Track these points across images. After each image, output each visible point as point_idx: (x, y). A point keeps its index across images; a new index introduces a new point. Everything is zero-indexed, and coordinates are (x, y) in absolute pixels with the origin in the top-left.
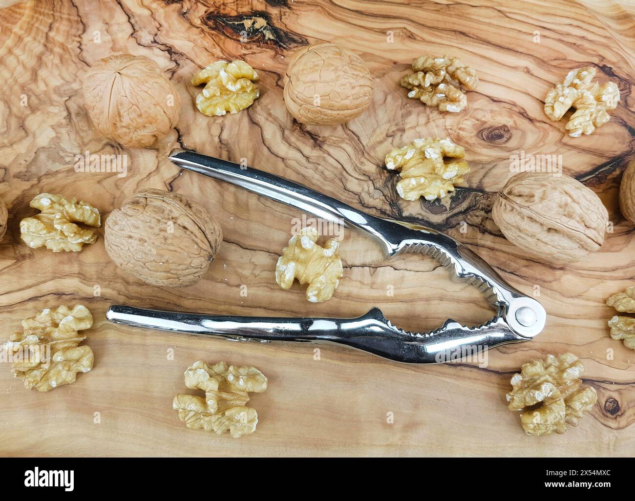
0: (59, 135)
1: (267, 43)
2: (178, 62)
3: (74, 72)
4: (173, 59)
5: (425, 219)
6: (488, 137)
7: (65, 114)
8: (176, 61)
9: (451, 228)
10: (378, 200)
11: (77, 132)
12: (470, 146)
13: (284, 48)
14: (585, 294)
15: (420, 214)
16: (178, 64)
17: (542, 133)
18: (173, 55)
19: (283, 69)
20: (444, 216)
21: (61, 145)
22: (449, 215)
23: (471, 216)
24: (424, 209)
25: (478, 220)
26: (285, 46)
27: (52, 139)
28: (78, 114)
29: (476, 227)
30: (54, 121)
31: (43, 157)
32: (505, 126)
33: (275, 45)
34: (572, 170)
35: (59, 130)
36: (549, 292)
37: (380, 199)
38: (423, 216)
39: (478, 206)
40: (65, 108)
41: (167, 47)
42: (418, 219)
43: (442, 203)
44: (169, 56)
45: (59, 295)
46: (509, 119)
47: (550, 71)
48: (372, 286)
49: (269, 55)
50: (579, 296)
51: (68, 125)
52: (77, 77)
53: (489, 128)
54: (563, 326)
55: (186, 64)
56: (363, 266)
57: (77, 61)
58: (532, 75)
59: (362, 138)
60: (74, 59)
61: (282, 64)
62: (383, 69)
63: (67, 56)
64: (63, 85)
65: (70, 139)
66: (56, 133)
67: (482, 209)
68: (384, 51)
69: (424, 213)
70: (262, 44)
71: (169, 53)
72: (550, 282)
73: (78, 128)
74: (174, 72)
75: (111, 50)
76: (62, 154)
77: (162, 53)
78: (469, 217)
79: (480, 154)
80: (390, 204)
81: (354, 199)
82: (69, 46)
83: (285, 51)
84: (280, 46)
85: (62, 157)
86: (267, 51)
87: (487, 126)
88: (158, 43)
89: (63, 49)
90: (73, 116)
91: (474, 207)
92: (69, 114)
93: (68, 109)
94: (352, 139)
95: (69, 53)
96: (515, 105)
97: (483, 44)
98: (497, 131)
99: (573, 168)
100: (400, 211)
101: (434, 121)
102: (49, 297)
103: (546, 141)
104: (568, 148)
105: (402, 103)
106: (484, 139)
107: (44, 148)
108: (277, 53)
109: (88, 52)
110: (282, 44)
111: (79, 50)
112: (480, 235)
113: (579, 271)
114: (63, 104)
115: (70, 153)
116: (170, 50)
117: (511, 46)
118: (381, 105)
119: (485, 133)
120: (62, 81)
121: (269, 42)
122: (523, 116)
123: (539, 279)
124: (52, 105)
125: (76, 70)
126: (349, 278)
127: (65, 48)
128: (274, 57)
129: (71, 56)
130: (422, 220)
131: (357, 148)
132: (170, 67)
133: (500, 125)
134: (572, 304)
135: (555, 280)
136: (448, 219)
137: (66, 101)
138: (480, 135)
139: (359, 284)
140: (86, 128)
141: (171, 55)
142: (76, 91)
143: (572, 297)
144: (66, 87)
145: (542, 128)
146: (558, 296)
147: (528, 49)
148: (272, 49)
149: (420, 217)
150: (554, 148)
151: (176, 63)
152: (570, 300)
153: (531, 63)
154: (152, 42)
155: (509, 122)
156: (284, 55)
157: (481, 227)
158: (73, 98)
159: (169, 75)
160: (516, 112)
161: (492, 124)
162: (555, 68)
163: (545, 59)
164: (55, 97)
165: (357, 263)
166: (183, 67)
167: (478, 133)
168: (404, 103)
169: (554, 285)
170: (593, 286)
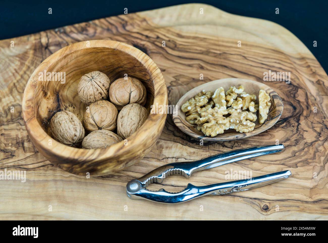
25: (222, 142)
36: (247, 168)
42: (197, 141)
50: (259, 170)
56: (173, 158)
62: (188, 81)
68: (189, 74)
72: (248, 165)
81: (171, 133)
97: (233, 71)
102: (49, 166)
113: (260, 161)
117: (246, 72)
123: (244, 164)
134: (256, 173)
143: (256, 170)
147: (254, 73)
157: (223, 144)
165: (170, 157)
169: (250, 166)
170: (265, 167)
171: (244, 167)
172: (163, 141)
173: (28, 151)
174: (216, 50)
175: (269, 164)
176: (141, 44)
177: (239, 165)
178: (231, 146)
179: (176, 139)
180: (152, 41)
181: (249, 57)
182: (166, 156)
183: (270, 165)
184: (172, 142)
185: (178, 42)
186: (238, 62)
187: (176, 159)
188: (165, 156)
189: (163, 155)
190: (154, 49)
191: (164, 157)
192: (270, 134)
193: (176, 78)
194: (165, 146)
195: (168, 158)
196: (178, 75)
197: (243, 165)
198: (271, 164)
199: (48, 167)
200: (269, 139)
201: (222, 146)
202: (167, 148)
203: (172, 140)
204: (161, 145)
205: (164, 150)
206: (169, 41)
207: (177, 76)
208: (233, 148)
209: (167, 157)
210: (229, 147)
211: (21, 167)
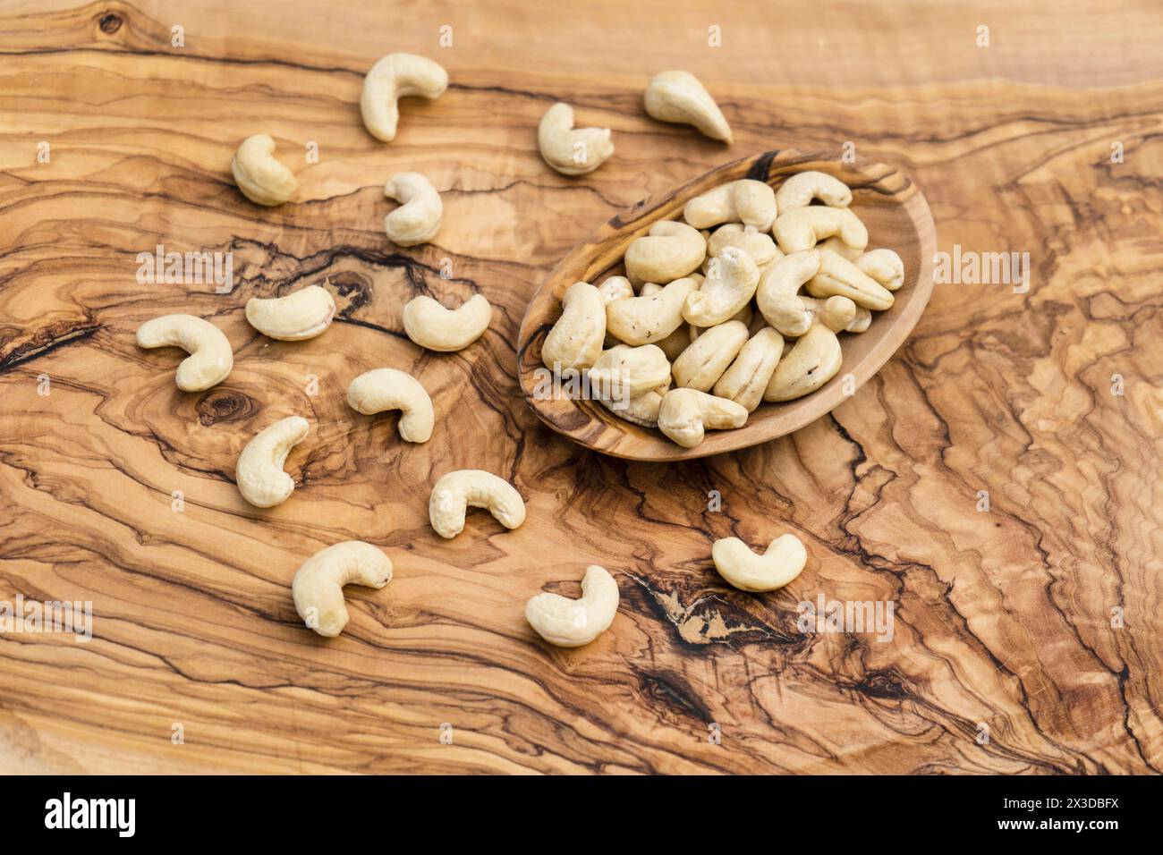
0: (1021, 379)
1: (673, 584)
2: (843, 534)
3: (1036, 500)
4: (855, 540)
5: (367, 264)
6: (242, 403)
7: (1024, 418)
8: (849, 536)
9: (324, 251)
10: (447, 291)
11: (991, 385)
12: (276, 388)
13: (637, 575)
14: (118, 160)
15: (375, 271)
16: (842, 528)
17: (138, 412)
18: (856, 548)
19: (634, 528)
20: (334, 269)
21: (1010, 363)
22: (328, 270)
23: (288, 270)
24: (367, 279)
25: (279, 264)
26: (636, 578)
27: (1031, 372)
28: (1002, 417)
29: (283, 254)
30: (1040, 405)
31: (1037, 342)
32: (207, 425)
33: (657, 581)
34: (95, 348)
35: (1026, 389)
36: (177, 163)
37: (443, 293)
38: (370, 268)
39: (276, 286)
40: (1029, 428)
41: (872, 566)
42: (379, 264)
43: (337, 288)
44: (865, 546)
45: (935, 140)
46: (196, 437)
47: (94, 537)
48: (458, 166)
49: (666, 558)
50: (129, 157)
51: (1012, 399)
52: (1028, 491)
53: (238, 420)
54: (164, 119)
55: (826, 530)
56: (473, 192)
57: (1040, 525)
58: (133, 528)
59: (477, 397)
60: (1048, 528)
61: (638, 540)
63: (1063, 533)
64: (1048, 472)
65: (1000, 374)
66: (1027, 383)
67: (268, 281)
68: (431, 574)
69: (369, 273)
70: (683, 581)
71: (865, 551)
72: (173, 176)
73: (993, 393)
74: (846, 510)
75: (981, 551)
76: (1005, 347)
77: (879, 551)
78: (293, 268)
79: (260, 373)
80: (426, 286)
82: (1067, 554)
83: (635, 569)
84: (645, 578)
85: (1003, 342)
86: (671, 566)
87: (240, 425)
88: (893, 573)
89: (1076, 549)
90: (1008, 415)
91: (282, 285)
92: (1017, 419)
93: (1023, 427)
94: (493, 396)
95: (1060, 539)
96: (181, 465)
97: (226, 593)
98: (224, 414)
99: (92, 351)
100: (409, 275)
101: (340, 432)
102: (950, 135)
103: (132, 397)
104: (93, 386)
105: (399, 465)
106: (250, 399)
107: (1040, 356)
108: (650, 563)
109: (1025, 545)
110: (643, 583)
111: (1044, 546)
112: (277, 241)
113: (123, 192)
114: (1034, 436)
115: (990, 350)
116: (865, 558)
117: (169, 589)
118: (440, 461)
119: (246, 410)
120: (1053, 481)
121: (669, 588)
122: (167, 445)
123: (190, 180)
124: (1055, 434)
125: (1034, 504)
126: (494, 175)
127: (1073, 551)
128: (655, 553)
129: (1056, 535)
130: (372, 262)
131: (485, 380)
132: (856, 521)
133: (214, 426)
134: (142, 146)
135: (163, 180)
136: (330, 264)
137: (1032, 442)
138: (256, 406)
139: (479, 166)
140: (977, 394)
141: (860, 548)
142: (1019, 463)
143: (141, 156)
144: (1042, 468)
145: (135, 423)
146: (164, 157)
147: (132, 584)
148: (662, 573)
149: (375, 266)
150: (121, 385)
151: (845, 531)
152: (145, 152)
153: (131, 554)
154: (906, 575)
155: (196, 432)
156: (634, 560)
157: (274, 254)
158: (1019, 448)
159: (853, 504)
160: (181, 453)
161: (228, 427)
162: (84, 544)
163: (100, 562)
164: (1054, 448)
165: (482, 197)
166: (831, 523)
167: (258, 411)
168: (396, 465)
169: (165, 172)
170: (103, 171)
171: (190, 167)
172: (518, 258)
173: (1048, 188)
174: (310, 706)
175: (87, 182)
176: (676, 725)
177: (207, 174)
178: (241, 248)
179: (467, 268)
180: (626, 743)
181: (154, 668)
182: (502, 198)
183: (84, 177)
184: (479, 256)
185: (500, 745)
186: (204, 639)
187: (458, 187)
188: (506, 200)
189: (514, 202)
190: (606, 698)
191: (508, 194)
192: (74, 301)
193: (491, 552)
194: (510, 239)
195: (492, 191)
196: (480, 567)
197: (193, 173)
198: (78, 182)
199: (951, 130)
200: (81, 281)
201: (277, 248)
202: (499, 232)
203: (482, 264)
204: (525, 241)
205: (514, 223)
206: (540, 750)
207: (488, 560)
208: (232, 239)
209: (495, 197)
210: (249, 244)
211: (1053, 126)
